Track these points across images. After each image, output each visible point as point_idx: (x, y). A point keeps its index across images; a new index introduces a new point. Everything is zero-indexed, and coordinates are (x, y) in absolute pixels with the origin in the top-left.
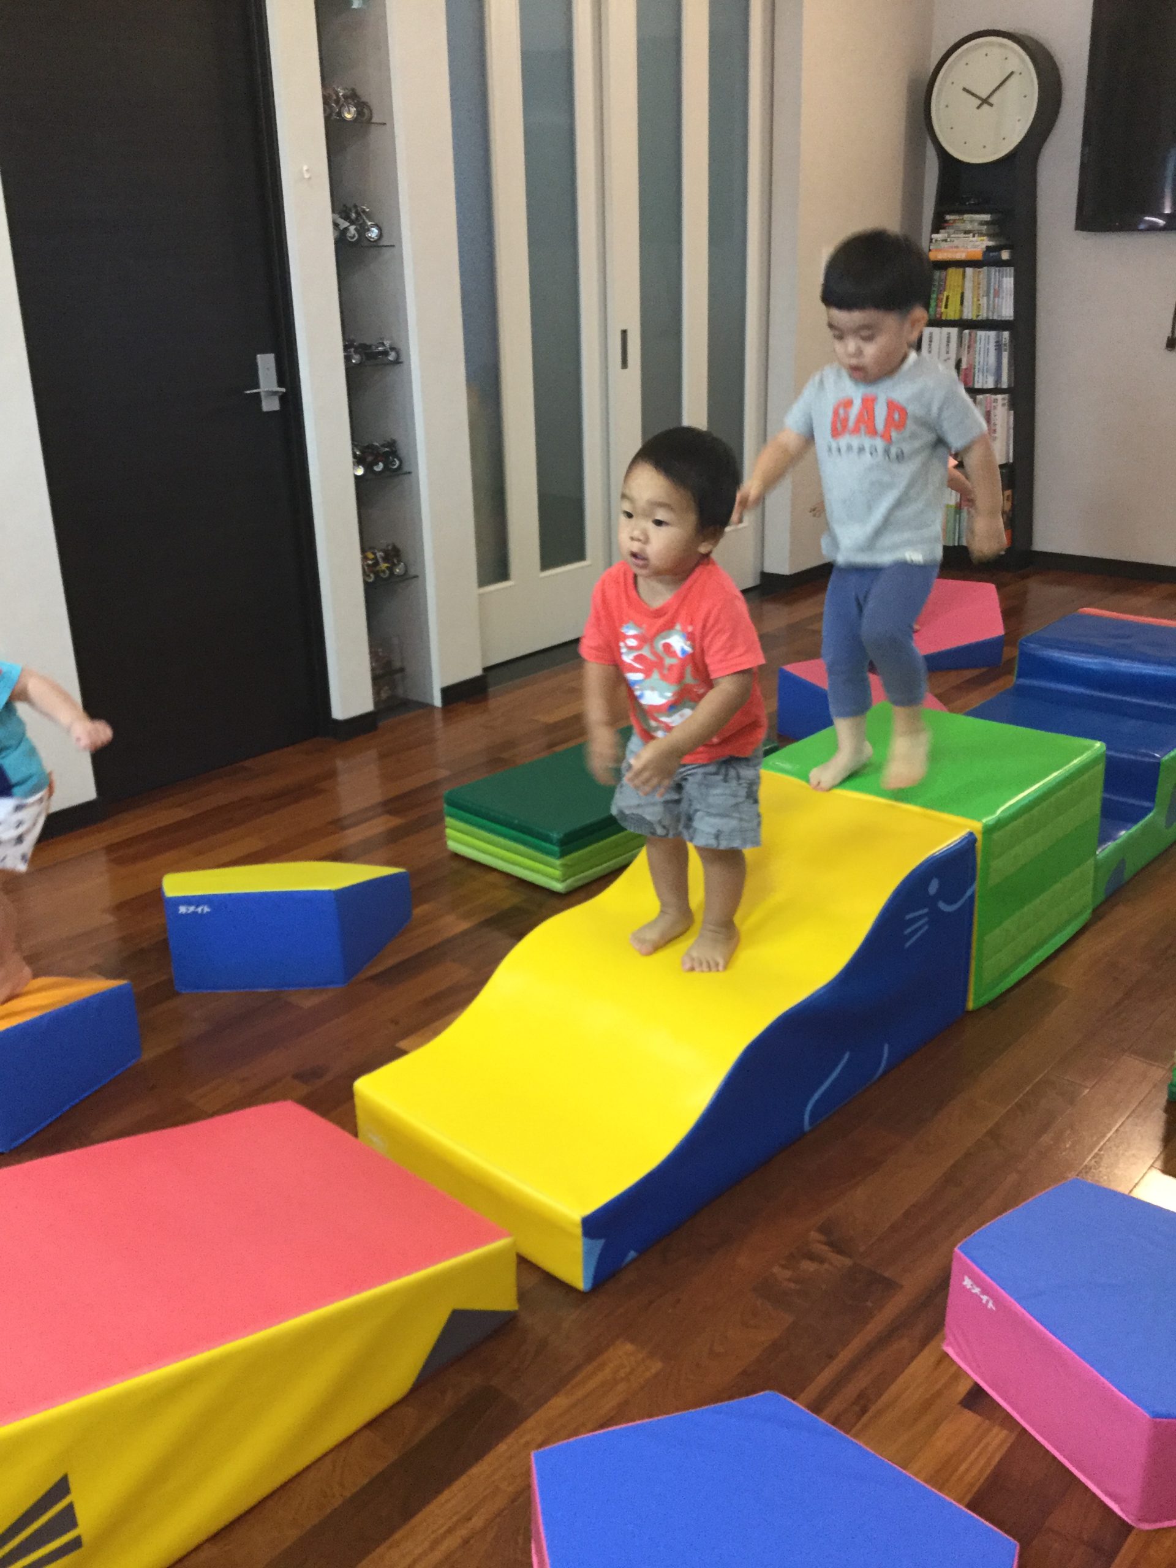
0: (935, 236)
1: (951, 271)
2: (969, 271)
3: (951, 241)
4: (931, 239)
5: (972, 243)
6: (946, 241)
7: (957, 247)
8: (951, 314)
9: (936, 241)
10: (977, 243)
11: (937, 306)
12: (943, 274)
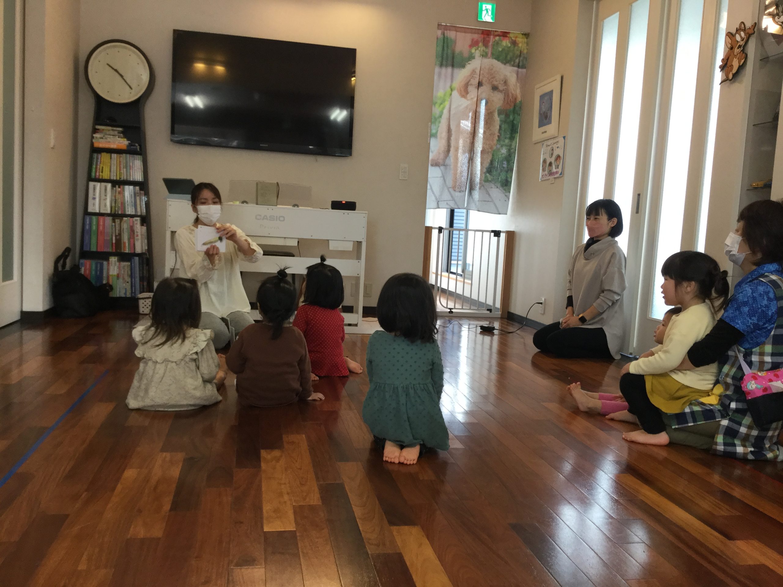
0: (94, 135)
1: (104, 154)
2: (114, 156)
3: (105, 139)
4: (93, 137)
5: (118, 141)
6: (102, 138)
7: (110, 142)
8: (105, 175)
9: (96, 137)
10: (121, 141)
11: (96, 172)
12: (99, 156)
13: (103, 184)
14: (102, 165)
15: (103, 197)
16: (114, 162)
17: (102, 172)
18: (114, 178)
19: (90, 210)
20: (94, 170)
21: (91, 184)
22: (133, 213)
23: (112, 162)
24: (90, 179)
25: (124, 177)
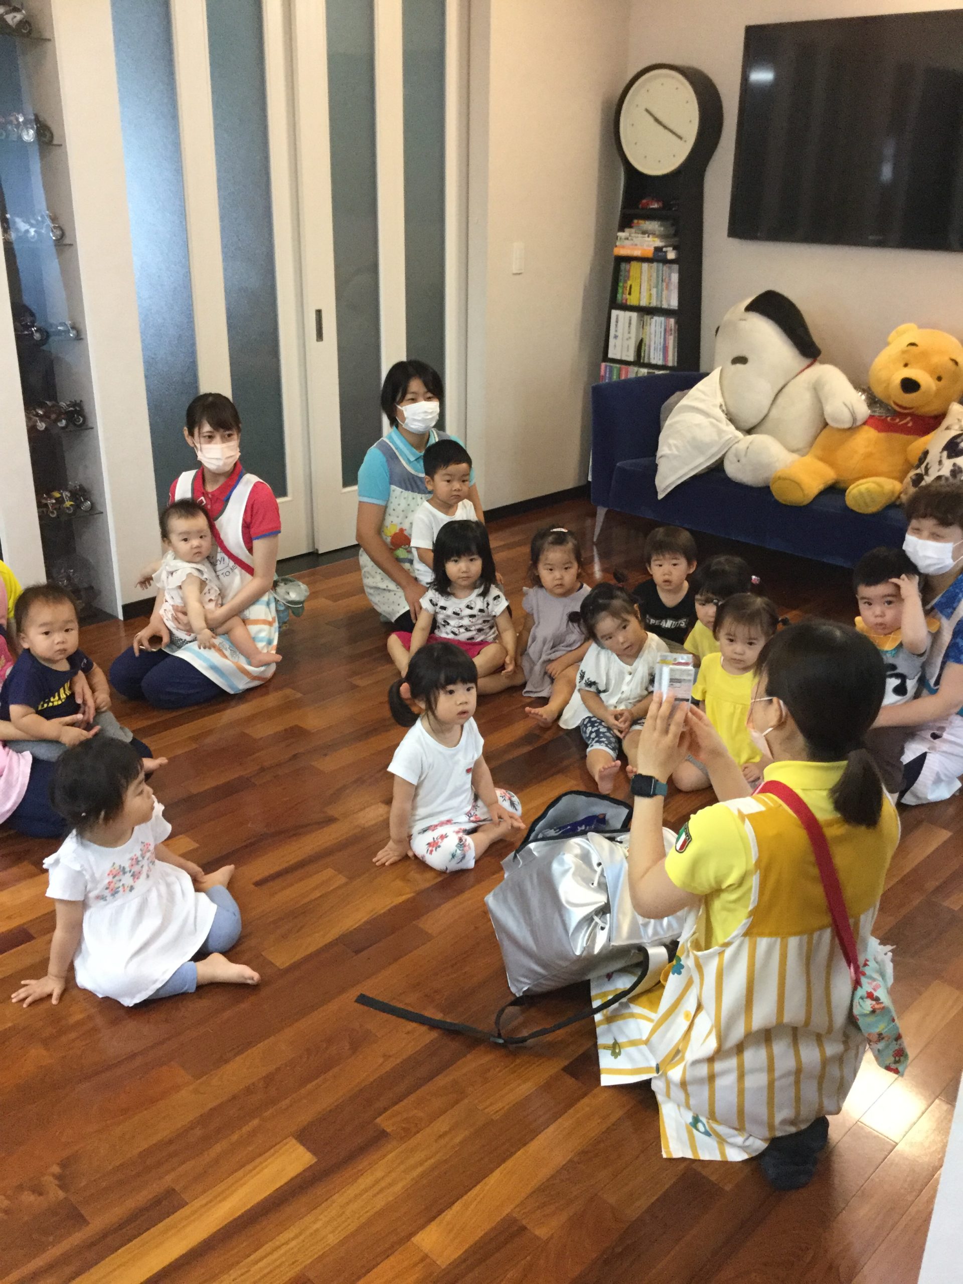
0: (621, 234)
1: (633, 265)
3: (632, 240)
4: (616, 238)
6: (627, 239)
7: (636, 246)
8: (633, 300)
9: (621, 239)
10: (649, 243)
11: (623, 293)
12: (627, 266)
13: (628, 314)
14: (629, 283)
15: (626, 335)
16: (645, 277)
17: (630, 294)
18: (644, 303)
19: (610, 355)
20: (620, 290)
21: (614, 313)
22: (660, 362)
23: (643, 277)
24: (615, 303)
25: (654, 303)
